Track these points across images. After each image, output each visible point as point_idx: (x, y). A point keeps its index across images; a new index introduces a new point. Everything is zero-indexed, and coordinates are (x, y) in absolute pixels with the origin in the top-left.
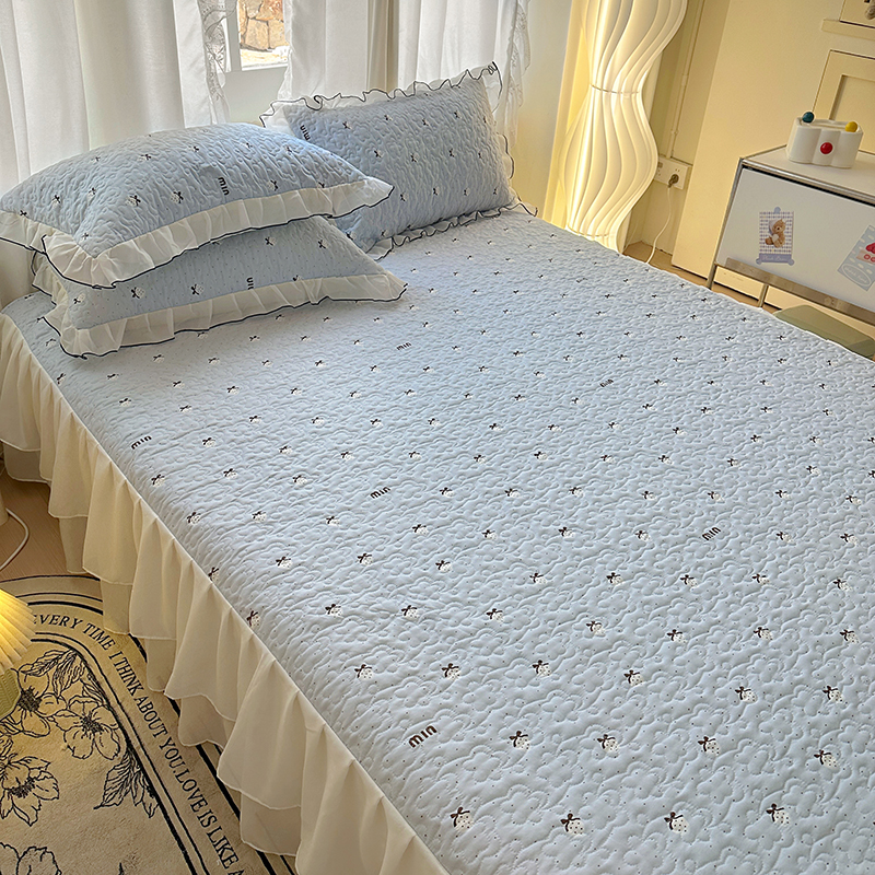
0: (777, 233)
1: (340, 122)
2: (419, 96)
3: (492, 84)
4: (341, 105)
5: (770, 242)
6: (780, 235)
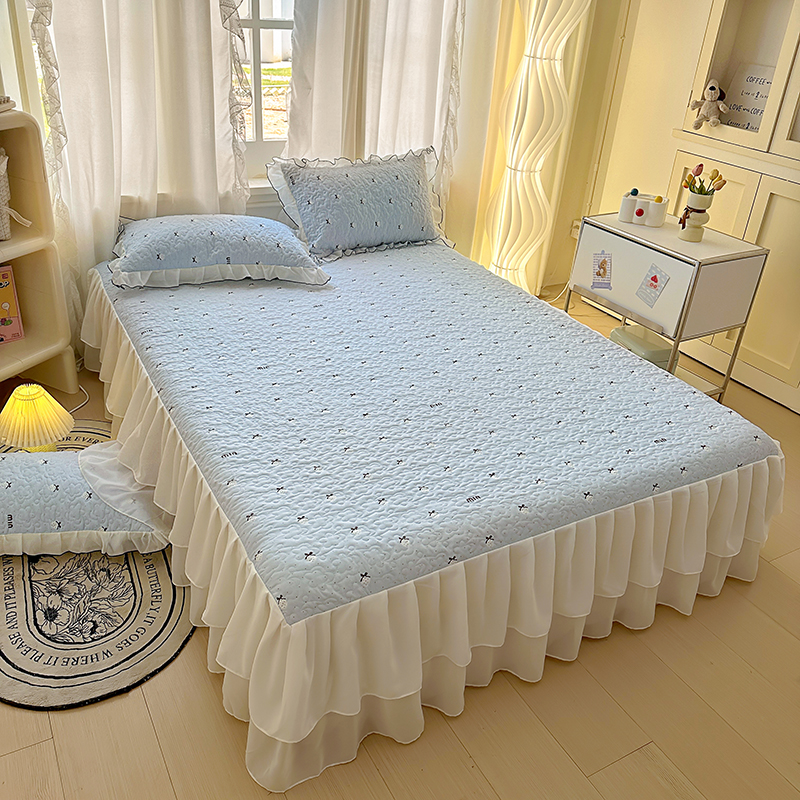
0: (602, 269)
1: (316, 176)
2: (374, 164)
3: (431, 161)
4: (320, 166)
5: (599, 274)
6: (604, 270)
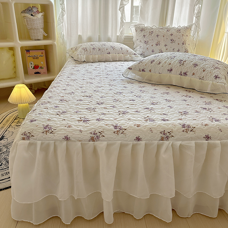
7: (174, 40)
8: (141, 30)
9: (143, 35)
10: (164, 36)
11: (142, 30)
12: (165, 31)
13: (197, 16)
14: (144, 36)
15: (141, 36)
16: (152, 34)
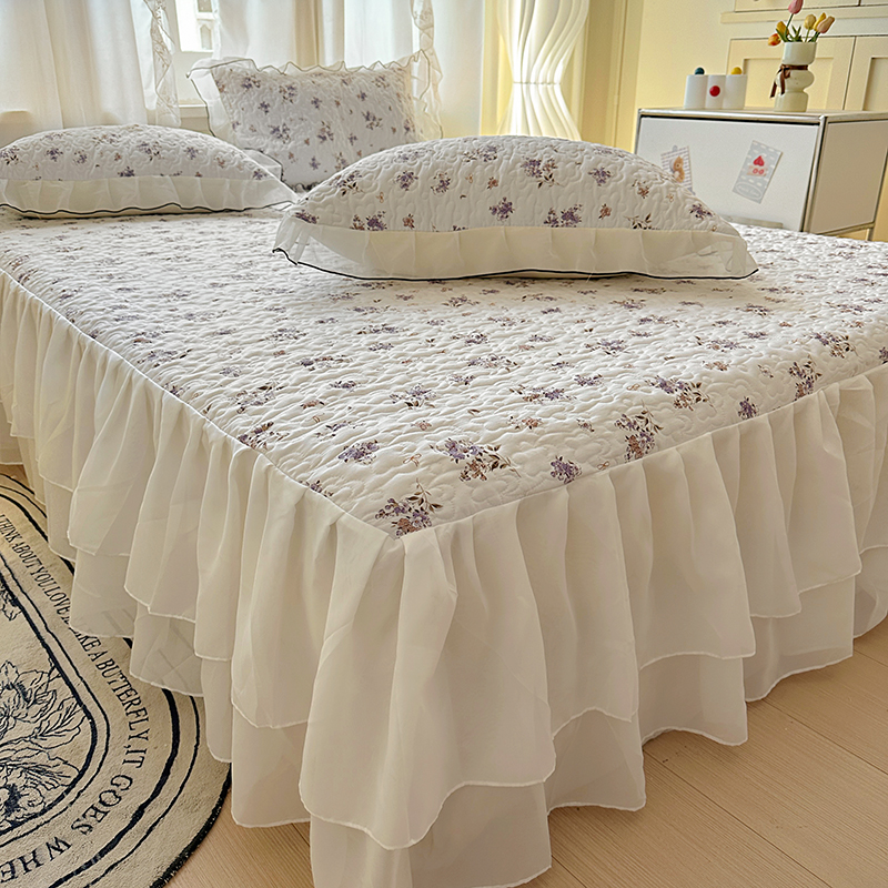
0: (677, 170)
7: (378, 117)
8: (242, 83)
9: (257, 105)
10: (338, 104)
11: (248, 83)
12: (338, 84)
13: (424, 23)
14: (264, 106)
15: (251, 106)
16: (293, 98)
